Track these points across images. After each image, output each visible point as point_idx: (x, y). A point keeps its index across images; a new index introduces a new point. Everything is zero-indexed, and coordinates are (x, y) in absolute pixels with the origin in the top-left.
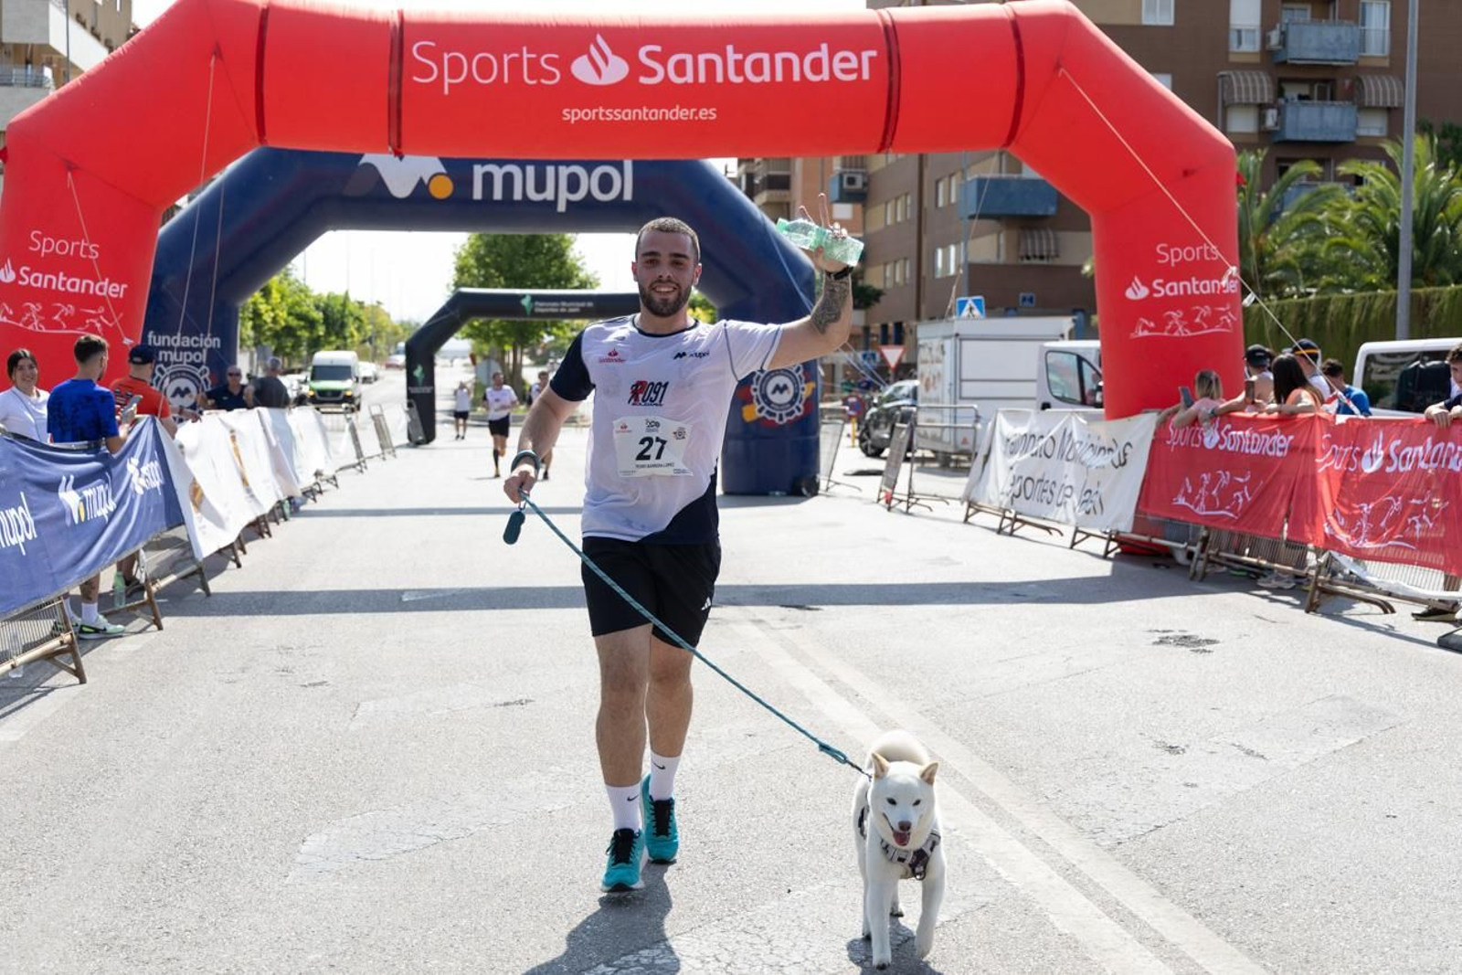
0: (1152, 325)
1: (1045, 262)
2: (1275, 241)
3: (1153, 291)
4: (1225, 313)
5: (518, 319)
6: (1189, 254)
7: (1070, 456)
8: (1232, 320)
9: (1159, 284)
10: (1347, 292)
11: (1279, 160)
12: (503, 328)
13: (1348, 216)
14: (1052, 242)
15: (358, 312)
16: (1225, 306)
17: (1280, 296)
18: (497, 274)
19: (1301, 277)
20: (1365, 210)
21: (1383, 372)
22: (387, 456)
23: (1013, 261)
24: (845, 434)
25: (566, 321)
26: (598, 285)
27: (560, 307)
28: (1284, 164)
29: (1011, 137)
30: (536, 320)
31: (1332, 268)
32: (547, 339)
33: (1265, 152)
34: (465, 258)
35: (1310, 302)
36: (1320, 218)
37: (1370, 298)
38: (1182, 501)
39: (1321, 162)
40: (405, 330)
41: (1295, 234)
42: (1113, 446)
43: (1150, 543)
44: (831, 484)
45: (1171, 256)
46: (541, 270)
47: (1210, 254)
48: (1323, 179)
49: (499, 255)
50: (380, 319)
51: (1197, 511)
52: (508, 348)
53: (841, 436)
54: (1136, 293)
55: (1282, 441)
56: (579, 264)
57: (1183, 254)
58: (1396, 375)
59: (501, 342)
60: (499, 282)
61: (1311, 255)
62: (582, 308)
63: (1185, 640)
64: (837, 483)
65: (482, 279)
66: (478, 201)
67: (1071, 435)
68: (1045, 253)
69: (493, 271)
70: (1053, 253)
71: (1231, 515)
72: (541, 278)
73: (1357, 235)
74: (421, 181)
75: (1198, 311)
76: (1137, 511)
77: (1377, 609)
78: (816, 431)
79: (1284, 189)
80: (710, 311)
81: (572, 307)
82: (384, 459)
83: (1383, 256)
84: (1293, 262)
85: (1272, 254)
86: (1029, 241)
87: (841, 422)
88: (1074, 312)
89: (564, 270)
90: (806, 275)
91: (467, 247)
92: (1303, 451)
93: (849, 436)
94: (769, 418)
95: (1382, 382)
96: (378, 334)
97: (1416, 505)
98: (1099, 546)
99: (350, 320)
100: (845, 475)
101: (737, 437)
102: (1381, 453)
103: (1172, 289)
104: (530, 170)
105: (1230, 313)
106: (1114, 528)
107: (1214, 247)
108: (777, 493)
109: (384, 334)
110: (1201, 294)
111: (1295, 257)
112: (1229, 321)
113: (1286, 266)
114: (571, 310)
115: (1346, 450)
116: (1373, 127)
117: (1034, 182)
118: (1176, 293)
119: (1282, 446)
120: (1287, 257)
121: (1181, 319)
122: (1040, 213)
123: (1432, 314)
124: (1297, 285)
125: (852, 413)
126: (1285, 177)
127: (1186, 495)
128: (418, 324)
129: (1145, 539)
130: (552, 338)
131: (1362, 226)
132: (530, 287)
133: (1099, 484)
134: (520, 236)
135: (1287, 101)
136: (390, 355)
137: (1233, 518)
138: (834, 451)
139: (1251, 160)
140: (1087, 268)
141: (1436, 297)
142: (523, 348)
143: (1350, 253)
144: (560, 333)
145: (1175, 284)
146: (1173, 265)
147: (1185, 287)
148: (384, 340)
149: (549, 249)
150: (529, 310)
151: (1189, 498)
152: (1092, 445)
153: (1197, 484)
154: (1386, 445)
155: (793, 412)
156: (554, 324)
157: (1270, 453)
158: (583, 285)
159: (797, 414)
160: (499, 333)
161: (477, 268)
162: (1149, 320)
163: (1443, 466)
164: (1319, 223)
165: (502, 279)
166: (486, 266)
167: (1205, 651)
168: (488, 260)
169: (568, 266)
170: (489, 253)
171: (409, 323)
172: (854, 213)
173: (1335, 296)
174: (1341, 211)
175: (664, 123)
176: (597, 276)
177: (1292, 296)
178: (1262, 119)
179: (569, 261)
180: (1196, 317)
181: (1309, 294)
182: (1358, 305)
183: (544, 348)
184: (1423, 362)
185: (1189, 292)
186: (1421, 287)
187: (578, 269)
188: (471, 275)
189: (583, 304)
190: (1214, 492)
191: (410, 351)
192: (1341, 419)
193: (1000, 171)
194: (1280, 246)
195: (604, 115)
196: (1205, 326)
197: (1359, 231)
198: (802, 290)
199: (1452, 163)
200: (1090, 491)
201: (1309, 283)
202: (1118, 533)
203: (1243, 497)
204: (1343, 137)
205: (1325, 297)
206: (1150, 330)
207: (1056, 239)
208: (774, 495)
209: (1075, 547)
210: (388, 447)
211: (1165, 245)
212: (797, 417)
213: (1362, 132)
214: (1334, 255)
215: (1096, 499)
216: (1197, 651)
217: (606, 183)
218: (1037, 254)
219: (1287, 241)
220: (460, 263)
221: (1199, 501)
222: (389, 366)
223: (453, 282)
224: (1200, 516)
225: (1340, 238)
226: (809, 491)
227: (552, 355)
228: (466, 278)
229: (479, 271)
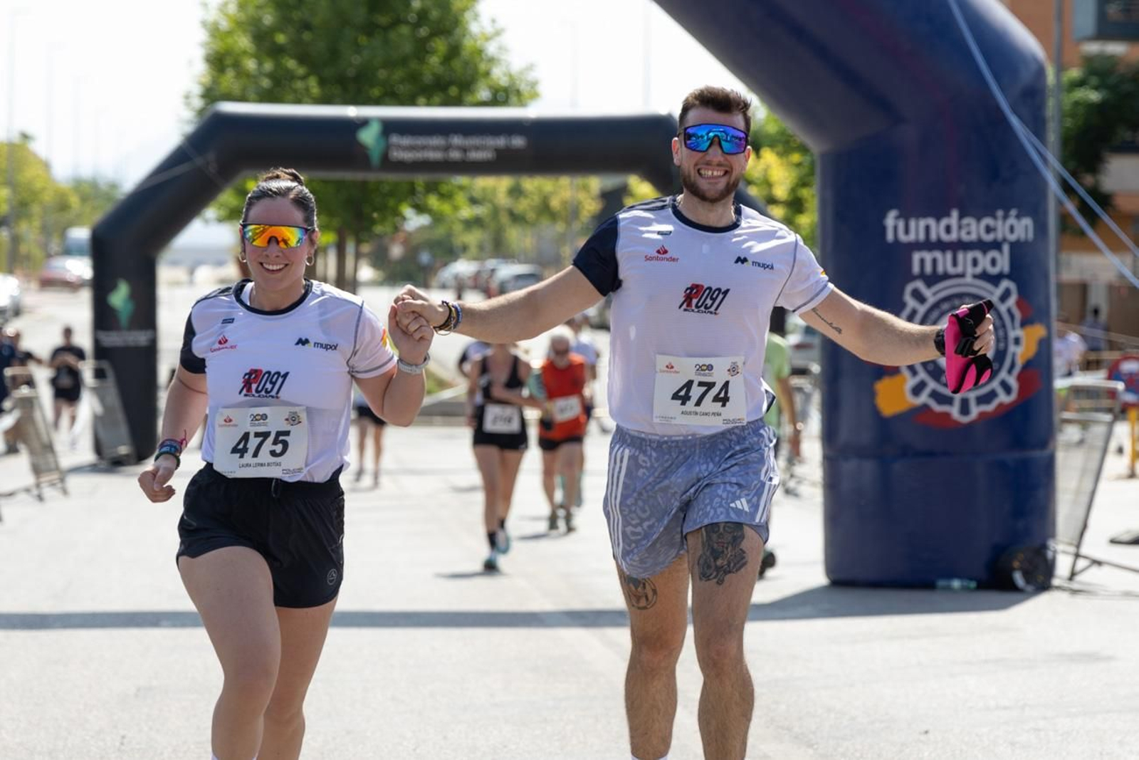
5: (349, 176)
18: (301, 71)
22: (48, 492)
24: (1113, 446)
25: (462, 180)
26: (535, 95)
27: (447, 148)
30: (391, 177)
32: (414, 221)
34: (229, 33)
40: (84, 199)
44: (1081, 563)
46: (404, 61)
49: (307, 26)
50: (29, 173)
52: (326, 238)
53: (1105, 451)
56: (491, 49)
60: (307, 89)
62: (498, 151)
64: (1098, 563)
65: (266, 83)
69: (291, 64)
72: (402, 81)
78: (1045, 439)
80: (796, 157)
81: (477, 148)
82: (40, 498)
87: (1108, 417)
89: (457, 64)
90: (1026, 77)
93: (1120, 451)
94: (938, 408)
100: (1114, 542)
101: (861, 453)
108: (956, 584)
109: (36, 209)
125: (1130, 398)
128: (114, 186)
130: (424, 220)
132: (377, 102)
136: (49, 256)
138: (1088, 486)
142: (359, 242)
144: (446, 208)
148: (37, 223)
149: (425, 14)
150: (375, 156)
155: (992, 395)
156: (432, 188)
159: (1003, 398)
165: (313, 83)
166: (276, 52)
168: (281, 38)
169: (465, 54)
170: (283, 21)
171: (94, 185)
176: (532, 76)
179: (468, 43)
183: (406, 242)
187: (492, 60)
188: (241, 73)
189: (501, 142)
191: (100, 249)
198: (1015, 112)
208: (949, 589)
210: (49, 470)
212: (1001, 405)
220: (218, 46)
222: (48, 283)
223: (197, 90)
226: (1028, 576)
227: (425, 258)
228: (229, 80)
229: (260, 64)
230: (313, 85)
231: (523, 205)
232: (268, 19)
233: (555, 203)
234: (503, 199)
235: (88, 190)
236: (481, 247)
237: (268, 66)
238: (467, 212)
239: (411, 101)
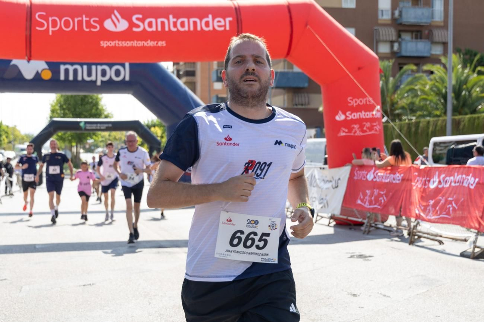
0: (346, 130)
1: (303, 107)
2: (398, 98)
3: (346, 117)
4: (376, 125)
5: (78, 132)
6: (361, 101)
7: (315, 185)
8: (379, 129)
9: (349, 114)
10: (428, 118)
11: (399, 64)
12: (72, 136)
13: (428, 87)
14: (307, 99)
15: (6, 130)
16: (375, 122)
17: (400, 120)
19: (409, 112)
20: (434, 84)
21: (441, 150)
23: (290, 106)
25: (100, 133)
27: (97, 127)
28: (401, 66)
29: (288, 53)
30: (86, 132)
31: (421, 108)
32: (90, 141)
33: (393, 60)
34: (55, 106)
35: (412, 122)
36: (416, 88)
37: (436, 121)
38: (359, 202)
39: (416, 65)
41: (406, 95)
42: (332, 180)
43: (347, 220)
45: (354, 103)
46: (88, 111)
47: (369, 101)
48: (418, 71)
49: (70, 104)
50: (16, 133)
51: (366, 206)
52: (74, 144)
54: (339, 117)
55: (398, 177)
56: (104, 108)
57: (358, 102)
58: (445, 151)
59: (70, 142)
61: (412, 103)
62: (106, 127)
63: (361, 256)
65: (62, 115)
66: (62, 81)
67: (315, 177)
68: (303, 103)
69: (67, 111)
70: (307, 102)
71: (379, 207)
72: (88, 114)
73: (431, 95)
74: (37, 72)
75: (365, 125)
76: (342, 206)
77: (437, 243)
79: (401, 76)
80: (162, 128)
83: (442, 104)
84: (406, 106)
85: (397, 103)
86: (297, 99)
88: (316, 127)
89: (98, 111)
91: (55, 101)
92: (407, 180)
95: (440, 154)
96: (15, 140)
97: (450, 200)
98: (326, 221)
99: (3, 133)
102: (437, 180)
103: (354, 116)
104: (85, 67)
105: (378, 126)
106: (333, 213)
107: (371, 99)
109: (18, 139)
110: (366, 119)
111: (406, 104)
112: (377, 129)
113: (403, 108)
114: (102, 128)
115: (424, 179)
116: (437, 50)
117: (298, 73)
118: (356, 117)
119: (399, 178)
120: (403, 104)
121: (358, 128)
122: (301, 85)
123: (461, 127)
124: (407, 115)
126: (402, 71)
127: (361, 199)
129: (345, 217)
130: (92, 141)
131: (433, 91)
132: (83, 118)
133: (326, 196)
134: (79, 96)
135: (402, 39)
137: (379, 209)
139: (388, 64)
140: (321, 109)
141: (462, 120)
142: (80, 145)
143: (428, 102)
144: (96, 138)
145: (355, 114)
146: (354, 106)
147: (360, 115)
149: (92, 102)
150: (83, 128)
151: (362, 201)
152: (323, 180)
153: (365, 195)
154: (439, 177)
156: (94, 134)
157: (394, 182)
158: (106, 117)
160: (70, 138)
161: (61, 110)
162: (345, 128)
163: (461, 184)
164: (416, 90)
166: (64, 109)
167: (368, 260)
168: (65, 107)
169: (99, 109)
170: (65, 103)
172: (223, 86)
173: (422, 120)
174: (424, 85)
175: (143, 47)
177: (405, 120)
178: (392, 47)
179: (100, 107)
180: (364, 127)
181: (412, 119)
182: (431, 123)
183: (89, 145)
184: (455, 146)
185: (361, 117)
186: (456, 115)
187: (104, 110)
188: (57, 113)
189: (107, 125)
190: (373, 198)
192: (422, 167)
193: (284, 68)
194: (401, 99)
195: (118, 44)
196: (368, 130)
197: (432, 93)
199: (468, 65)
200: (322, 199)
201: (412, 115)
202: (334, 215)
203: (383, 200)
204: (426, 54)
205: (418, 120)
206: (346, 133)
207: (308, 98)
209: (318, 222)
211: (351, 98)
213: (433, 52)
214: (422, 103)
215: (325, 202)
216: (365, 260)
217: (118, 73)
218: (300, 103)
219: (403, 97)
220: (53, 108)
221: (366, 202)
223: (49, 116)
224: (367, 208)
225: (425, 97)
227: (93, 148)
228: (55, 114)
229: (61, 112)
230: (71, 115)
231: (111, 138)
232: (62, 103)
233: (117, 137)
234: (107, 137)
235: (28, 136)
236: (103, 146)
237: (62, 112)
238: (101, 139)
239: (90, 118)
